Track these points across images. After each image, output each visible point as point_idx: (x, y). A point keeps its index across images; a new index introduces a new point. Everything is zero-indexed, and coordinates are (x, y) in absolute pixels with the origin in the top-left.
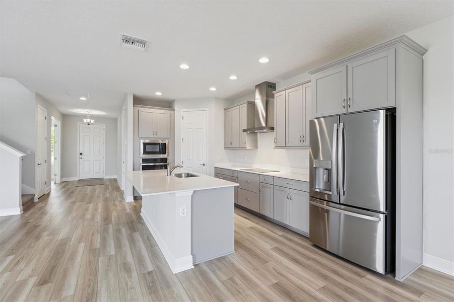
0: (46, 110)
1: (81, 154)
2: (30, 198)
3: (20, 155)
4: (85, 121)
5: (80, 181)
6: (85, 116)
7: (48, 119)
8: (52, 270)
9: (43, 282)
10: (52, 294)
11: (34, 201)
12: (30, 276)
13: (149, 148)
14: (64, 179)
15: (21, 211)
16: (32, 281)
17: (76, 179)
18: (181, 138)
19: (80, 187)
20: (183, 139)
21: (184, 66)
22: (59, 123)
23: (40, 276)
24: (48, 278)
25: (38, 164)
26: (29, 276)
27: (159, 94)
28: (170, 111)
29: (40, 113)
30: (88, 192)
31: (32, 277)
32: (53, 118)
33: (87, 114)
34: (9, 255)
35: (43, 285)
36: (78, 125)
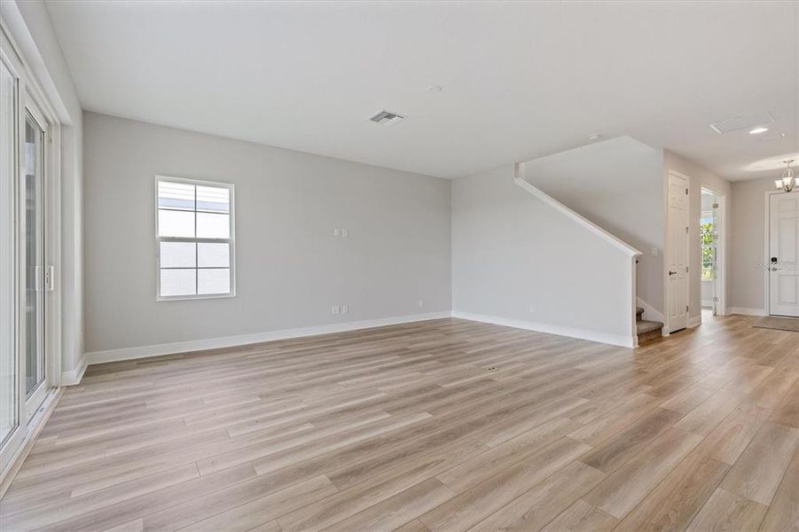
0: (688, 178)
1: (774, 260)
2: (653, 327)
3: (632, 253)
4: (779, 184)
5: (770, 318)
6: (780, 174)
7: (693, 193)
8: (617, 452)
9: (594, 462)
10: (591, 490)
11: (663, 334)
12: (586, 441)
14: (735, 311)
15: (634, 344)
16: (584, 449)
17: (763, 313)
19: (761, 330)
22: (722, 201)
23: (596, 450)
24: (603, 459)
25: (670, 273)
26: (584, 440)
29: (675, 181)
30: (777, 342)
31: (586, 443)
32: (704, 191)
33: (785, 169)
34: (584, 397)
35: (592, 466)
36: (767, 197)
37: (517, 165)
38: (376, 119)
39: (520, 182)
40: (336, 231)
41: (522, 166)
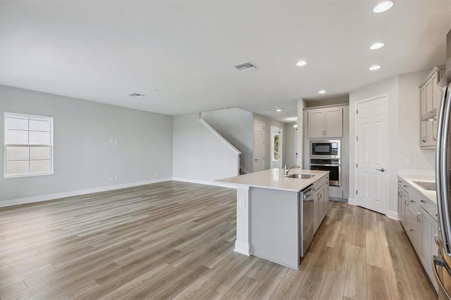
0: (265, 123)
1: (297, 154)
3: (238, 153)
4: (295, 127)
7: (266, 129)
13: (318, 149)
18: (356, 136)
20: (357, 137)
21: (301, 63)
25: (256, 160)
27: (322, 92)
28: (342, 107)
37: (200, 113)
38: (132, 95)
39: (202, 121)
40: (111, 140)
41: (202, 113)
